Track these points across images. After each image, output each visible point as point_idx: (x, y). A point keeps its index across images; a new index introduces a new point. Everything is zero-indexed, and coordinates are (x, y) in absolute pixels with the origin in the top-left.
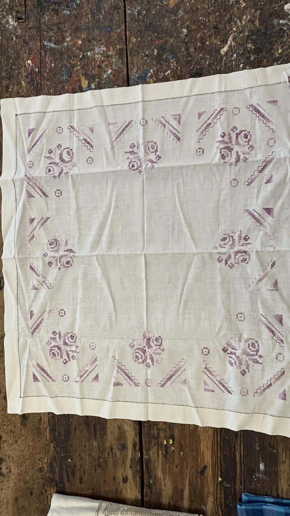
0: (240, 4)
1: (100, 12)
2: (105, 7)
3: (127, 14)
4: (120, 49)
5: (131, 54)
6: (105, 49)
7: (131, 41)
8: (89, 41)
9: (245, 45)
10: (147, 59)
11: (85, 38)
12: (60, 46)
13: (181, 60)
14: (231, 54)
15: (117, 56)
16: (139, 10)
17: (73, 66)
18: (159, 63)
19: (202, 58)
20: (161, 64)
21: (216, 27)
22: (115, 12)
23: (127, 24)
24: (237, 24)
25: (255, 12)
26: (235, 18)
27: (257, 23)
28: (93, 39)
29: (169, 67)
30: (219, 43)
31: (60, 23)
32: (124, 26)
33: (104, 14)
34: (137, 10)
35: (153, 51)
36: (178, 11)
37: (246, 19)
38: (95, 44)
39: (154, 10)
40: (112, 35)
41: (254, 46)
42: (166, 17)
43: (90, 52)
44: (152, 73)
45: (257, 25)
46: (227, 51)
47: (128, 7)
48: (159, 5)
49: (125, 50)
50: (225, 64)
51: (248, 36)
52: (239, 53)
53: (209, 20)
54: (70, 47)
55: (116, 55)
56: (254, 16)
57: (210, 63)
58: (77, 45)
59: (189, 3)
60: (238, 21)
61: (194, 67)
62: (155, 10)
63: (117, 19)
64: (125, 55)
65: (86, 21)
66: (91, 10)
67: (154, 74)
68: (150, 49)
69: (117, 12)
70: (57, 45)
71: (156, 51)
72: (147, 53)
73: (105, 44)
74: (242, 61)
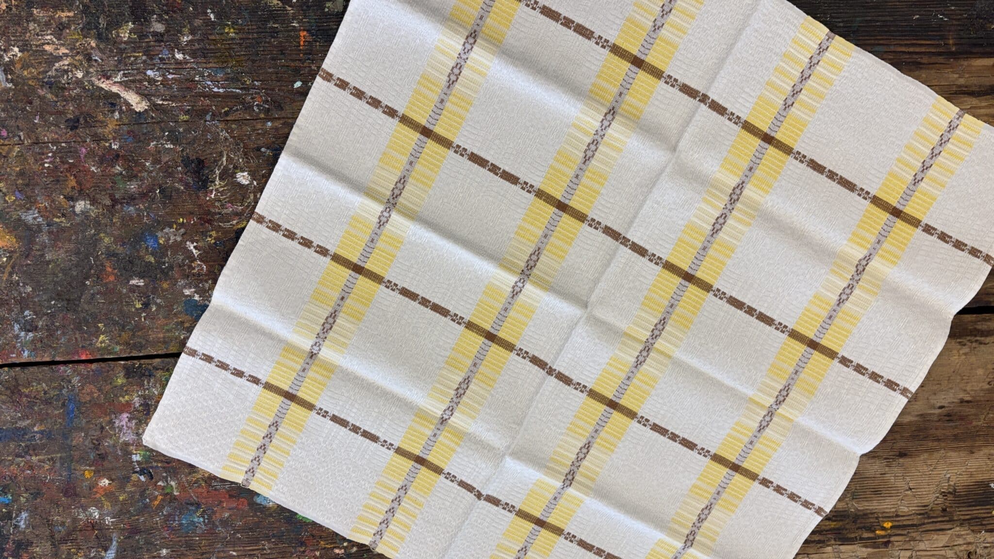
0: (12, 62)
1: (25, 431)
2: (12, 417)
3: (33, 360)
4: (128, 375)
5: (141, 347)
6: (125, 416)
7: (105, 348)
8: (102, 457)
9: (123, 46)
10: (156, 304)
11: (93, 468)
12: (115, 536)
13: (161, 216)
14: (146, 83)
15: (146, 382)
16: (21, 329)
17: (169, 498)
18: (165, 274)
19: (156, 161)
20: (171, 268)
21: (73, 125)
22: (26, 391)
23: (58, 359)
24: (66, 68)
25: (34, 21)
26: (50, 73)
27: (64, 15)
28: (96, 447)
29: (179, 247)
30: (117, 115)
31: (52, 537)
32: (62, 368)
33: (29, 422)
34: (23, 334)
35: (134, 289)
36: (26, 224)
37: (53, 43)
38: (111, 442)
39: (22, 289)
40: (88, 398)
41: (128, 22)
42: (42, 255)
43: (132, 454)
44: (193, 290)
45: (71, 14)
46: (137, 93)
47: (13, 358)
48: (11, 274)
49: (129, 362)
50: (173, 98)
51: (99, 37)
52: (144, 62)
53: (54, 143)
54: (117, 508)
55: (143, 385)
56: (47, 24)
57: (170, 139)
58: (113, 490)
59: (5, 195)
60: (57, 65)
61: (181, 180)
62: (24, 286)
63: (44, 385)
64: (142, 361)
65: (47, 467)
66: (18, 455)
67: (196, 286)
68: (129, 297)
69: (27, 388)
70: (111, 544)
71: (134, 282)
72: (139, 306)
73: (113, 416)
74: (165, 54)
